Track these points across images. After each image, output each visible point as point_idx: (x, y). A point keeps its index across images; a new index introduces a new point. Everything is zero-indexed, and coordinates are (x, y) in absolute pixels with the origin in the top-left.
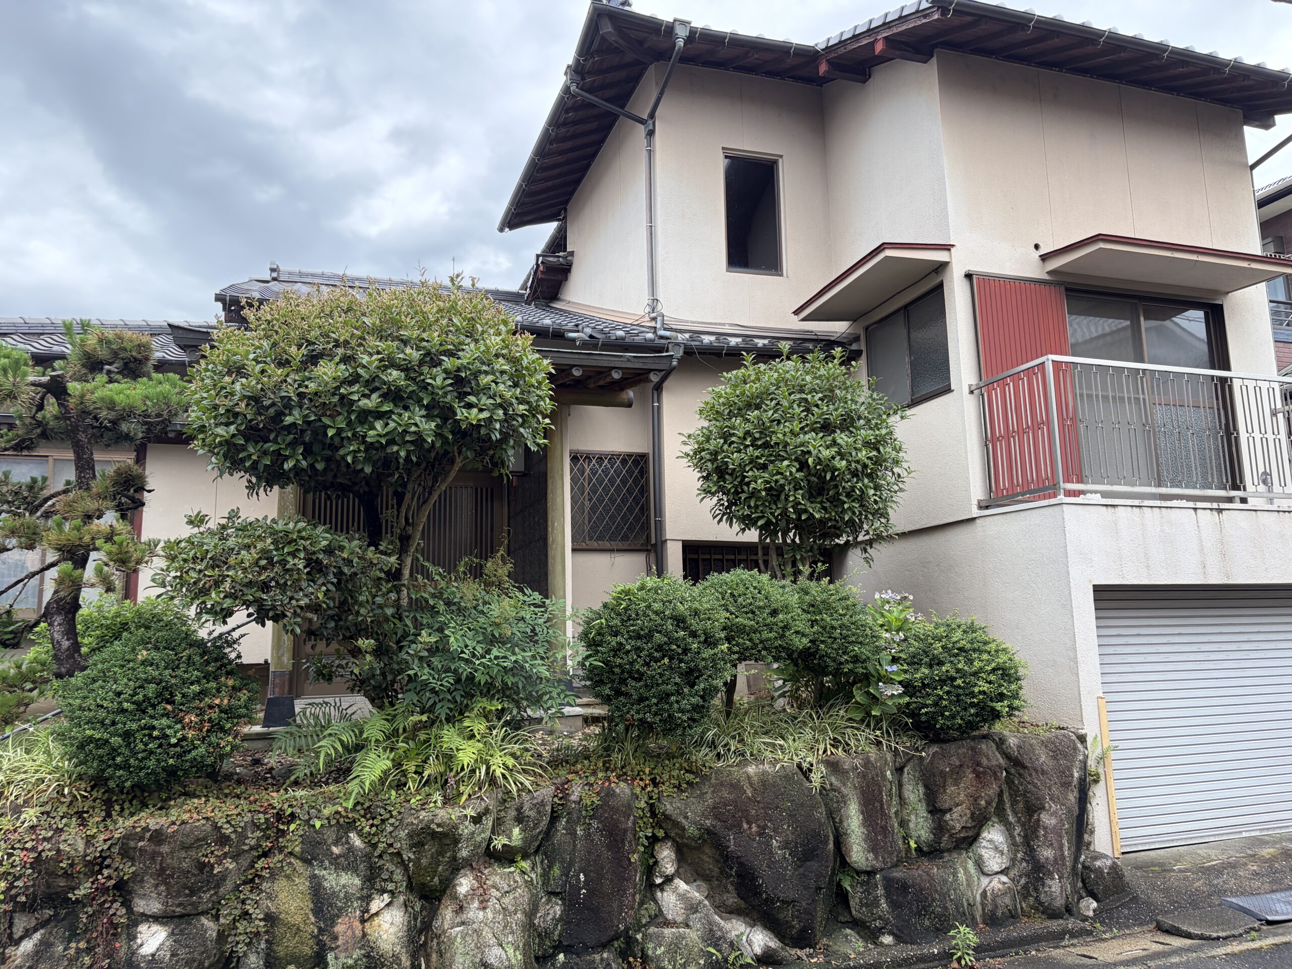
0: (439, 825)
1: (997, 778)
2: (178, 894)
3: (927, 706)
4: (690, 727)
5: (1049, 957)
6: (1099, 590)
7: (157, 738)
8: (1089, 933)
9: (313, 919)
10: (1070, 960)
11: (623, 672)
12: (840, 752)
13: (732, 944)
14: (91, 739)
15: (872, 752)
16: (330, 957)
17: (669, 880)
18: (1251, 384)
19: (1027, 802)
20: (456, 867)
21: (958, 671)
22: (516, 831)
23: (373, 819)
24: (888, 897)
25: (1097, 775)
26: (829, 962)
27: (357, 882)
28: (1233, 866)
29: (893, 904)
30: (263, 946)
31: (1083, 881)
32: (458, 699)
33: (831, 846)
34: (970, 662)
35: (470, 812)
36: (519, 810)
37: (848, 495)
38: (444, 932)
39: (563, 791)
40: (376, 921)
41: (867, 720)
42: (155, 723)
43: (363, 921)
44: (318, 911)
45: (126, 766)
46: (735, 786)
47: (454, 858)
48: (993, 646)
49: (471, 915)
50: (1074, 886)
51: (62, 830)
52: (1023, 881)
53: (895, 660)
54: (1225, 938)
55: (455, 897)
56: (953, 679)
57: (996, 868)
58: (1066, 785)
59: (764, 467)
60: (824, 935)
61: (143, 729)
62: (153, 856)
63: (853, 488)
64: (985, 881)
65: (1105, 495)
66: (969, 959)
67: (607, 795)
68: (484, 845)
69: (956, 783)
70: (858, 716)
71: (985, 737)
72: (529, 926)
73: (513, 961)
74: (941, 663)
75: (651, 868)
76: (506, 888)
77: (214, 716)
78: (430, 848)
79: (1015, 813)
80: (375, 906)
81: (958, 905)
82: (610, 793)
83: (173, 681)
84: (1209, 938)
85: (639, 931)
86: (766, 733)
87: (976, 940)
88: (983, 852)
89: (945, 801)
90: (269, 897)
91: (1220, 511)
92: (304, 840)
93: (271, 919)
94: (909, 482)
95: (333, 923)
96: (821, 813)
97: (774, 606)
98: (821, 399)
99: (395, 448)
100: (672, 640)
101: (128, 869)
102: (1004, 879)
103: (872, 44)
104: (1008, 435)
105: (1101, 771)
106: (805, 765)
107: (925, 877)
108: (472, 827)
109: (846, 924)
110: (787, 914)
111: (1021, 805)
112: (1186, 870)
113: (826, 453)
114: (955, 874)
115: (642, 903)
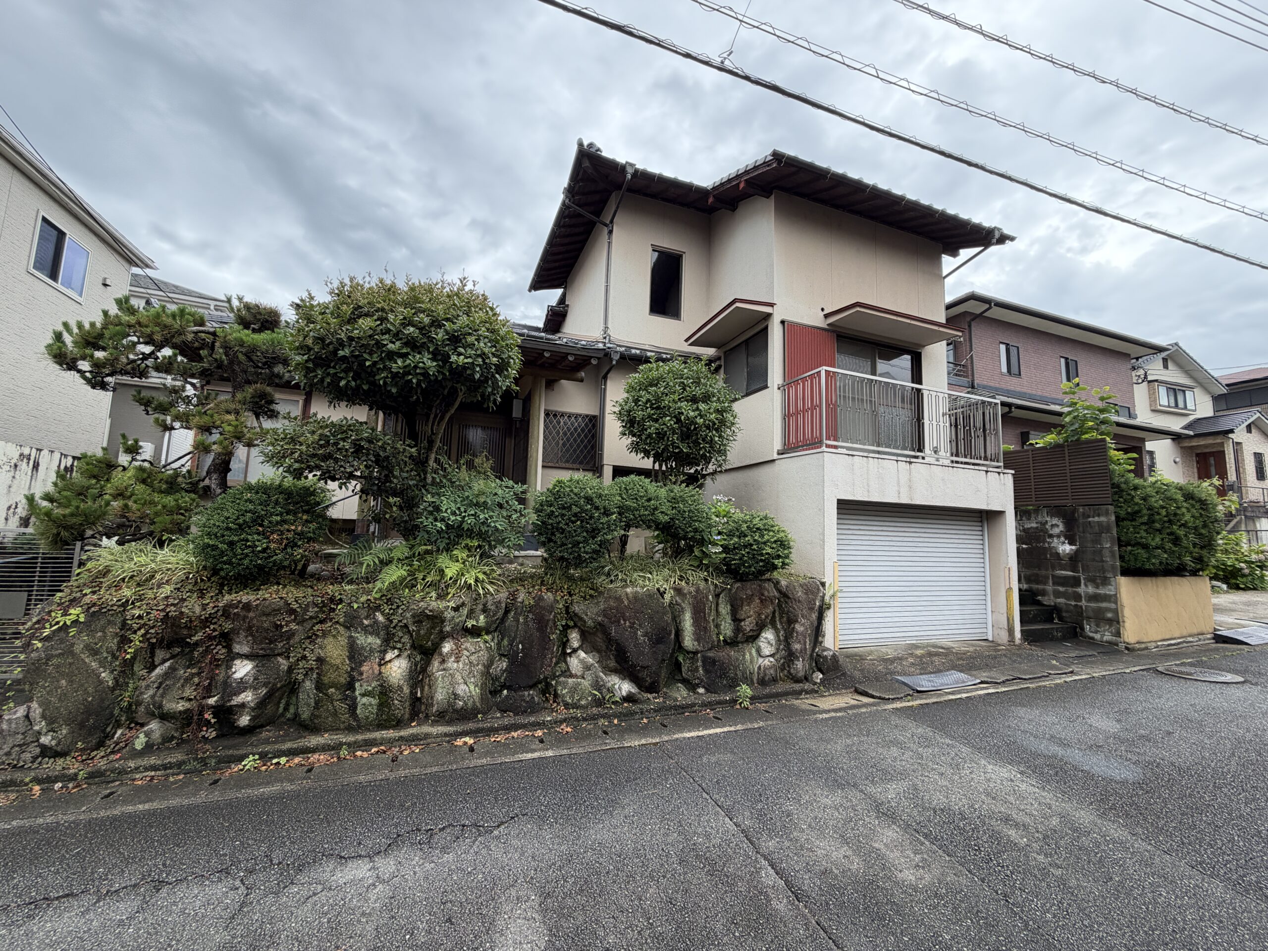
0: (430, 611)
1: (772, 603)
2: (261, 643)
3: (735, 560)
4: (591, 563)
5: (793, 705)
6: (840, 502)
7: (249, 546)
8: (817, 692)
9: (348, 662)
10: (803, 707)
11: (553, 528)
12: (683, 583)
13: (608, 690)
14: (208, 546)
15: (702, 585)
16: (357, 685)
17: (575, 651)
18: (934, 394)
19: (788, 618)
20: (443, 637)
21: (755, 540)
22: (482, 617)
23: (392, 605)
24: (704, 666)
25: (830, 605)
26: (665, 702)
27: (378, 641)
28: (900, 659)
29: (706, 671)
30: (315, 676)
31: (816, 663)
32: (452, 538)
33: (673, 636)
34: (762, 536)
35: (452, 604)
36: (485, 605)
37: (704, 440)
38: (433, 674)
39: (513, 595)
40: (389, 665)
41: (700, 567)
42: (250, 537)
43: (380, 665)
44: (351, 658)
45: (230, 563)
46: (619, 599)
47: (441, 631)
48: (777, 528)
49: (449, 665)
50: (810, 665)
51: (185, 600)
52: (782, 661)
53: (720, 533)
54: (893, 699)
55: (441, 654)
56: (751, 545)
57: (768, 653)
58: (811, 609)
59: (656, 421)
60: (665, 686)
61: (242, 540)
62: (245, 618)
63: (706, 435)
64: (761, 660)
65: (848, 449)
66: (746, 704)
67: (539, 599)
68: (461, 624)
69: (749, 605)
70: (696, 564)
71: (769, 580)
72: (486, 673)
73: (474, 693)
74: (745, 536)
75: (565, 643)
76: (473, 650)
77: (289, 536)
78: (426, 625)
79: (781, 623)
80: (389, 656)
81: (744, 673)
82: (541, 598)
83: (263, 513)
84: (884, 699)
85: (554, 679)
86: (641, 570)
87: (751, 693)
88: (761, 644)
89: (742, 614)
90: (321, 647)
91: (910, 463)
92: (346, 615)
93: (320, 660)
94: (739, 435)
95: (361, 665)
96: (668, 618)
97: (649, 496)
98: (692, 383)
99: (410, 377)
100: (583, 511)
101: (228, 626)
102: (772, 659)
103: (738, 184)
104: (797, 413)
105: (832, 603)
106: (662, 590)
107: (726, 656)
108: (453, 613)
109: (679, 681)
110: (644, 674)
111: (785, 619)
112: (874, 660)
113: (692, 414)
114: (744, 656)
115: (557, 663)
